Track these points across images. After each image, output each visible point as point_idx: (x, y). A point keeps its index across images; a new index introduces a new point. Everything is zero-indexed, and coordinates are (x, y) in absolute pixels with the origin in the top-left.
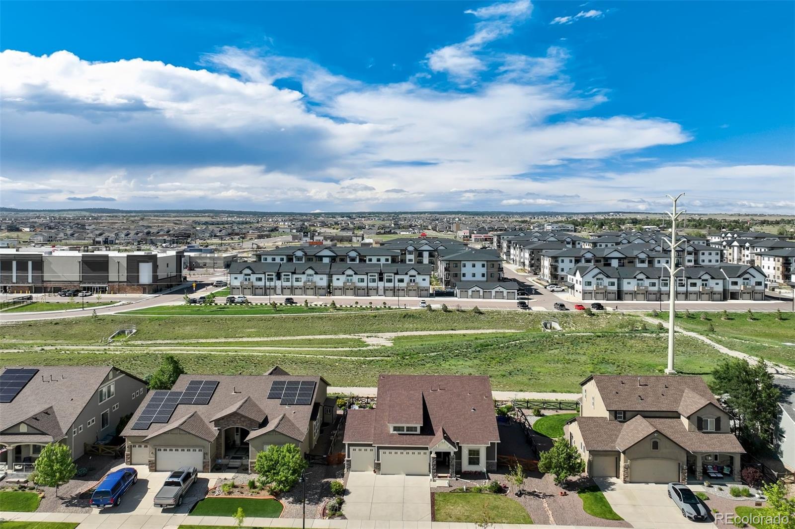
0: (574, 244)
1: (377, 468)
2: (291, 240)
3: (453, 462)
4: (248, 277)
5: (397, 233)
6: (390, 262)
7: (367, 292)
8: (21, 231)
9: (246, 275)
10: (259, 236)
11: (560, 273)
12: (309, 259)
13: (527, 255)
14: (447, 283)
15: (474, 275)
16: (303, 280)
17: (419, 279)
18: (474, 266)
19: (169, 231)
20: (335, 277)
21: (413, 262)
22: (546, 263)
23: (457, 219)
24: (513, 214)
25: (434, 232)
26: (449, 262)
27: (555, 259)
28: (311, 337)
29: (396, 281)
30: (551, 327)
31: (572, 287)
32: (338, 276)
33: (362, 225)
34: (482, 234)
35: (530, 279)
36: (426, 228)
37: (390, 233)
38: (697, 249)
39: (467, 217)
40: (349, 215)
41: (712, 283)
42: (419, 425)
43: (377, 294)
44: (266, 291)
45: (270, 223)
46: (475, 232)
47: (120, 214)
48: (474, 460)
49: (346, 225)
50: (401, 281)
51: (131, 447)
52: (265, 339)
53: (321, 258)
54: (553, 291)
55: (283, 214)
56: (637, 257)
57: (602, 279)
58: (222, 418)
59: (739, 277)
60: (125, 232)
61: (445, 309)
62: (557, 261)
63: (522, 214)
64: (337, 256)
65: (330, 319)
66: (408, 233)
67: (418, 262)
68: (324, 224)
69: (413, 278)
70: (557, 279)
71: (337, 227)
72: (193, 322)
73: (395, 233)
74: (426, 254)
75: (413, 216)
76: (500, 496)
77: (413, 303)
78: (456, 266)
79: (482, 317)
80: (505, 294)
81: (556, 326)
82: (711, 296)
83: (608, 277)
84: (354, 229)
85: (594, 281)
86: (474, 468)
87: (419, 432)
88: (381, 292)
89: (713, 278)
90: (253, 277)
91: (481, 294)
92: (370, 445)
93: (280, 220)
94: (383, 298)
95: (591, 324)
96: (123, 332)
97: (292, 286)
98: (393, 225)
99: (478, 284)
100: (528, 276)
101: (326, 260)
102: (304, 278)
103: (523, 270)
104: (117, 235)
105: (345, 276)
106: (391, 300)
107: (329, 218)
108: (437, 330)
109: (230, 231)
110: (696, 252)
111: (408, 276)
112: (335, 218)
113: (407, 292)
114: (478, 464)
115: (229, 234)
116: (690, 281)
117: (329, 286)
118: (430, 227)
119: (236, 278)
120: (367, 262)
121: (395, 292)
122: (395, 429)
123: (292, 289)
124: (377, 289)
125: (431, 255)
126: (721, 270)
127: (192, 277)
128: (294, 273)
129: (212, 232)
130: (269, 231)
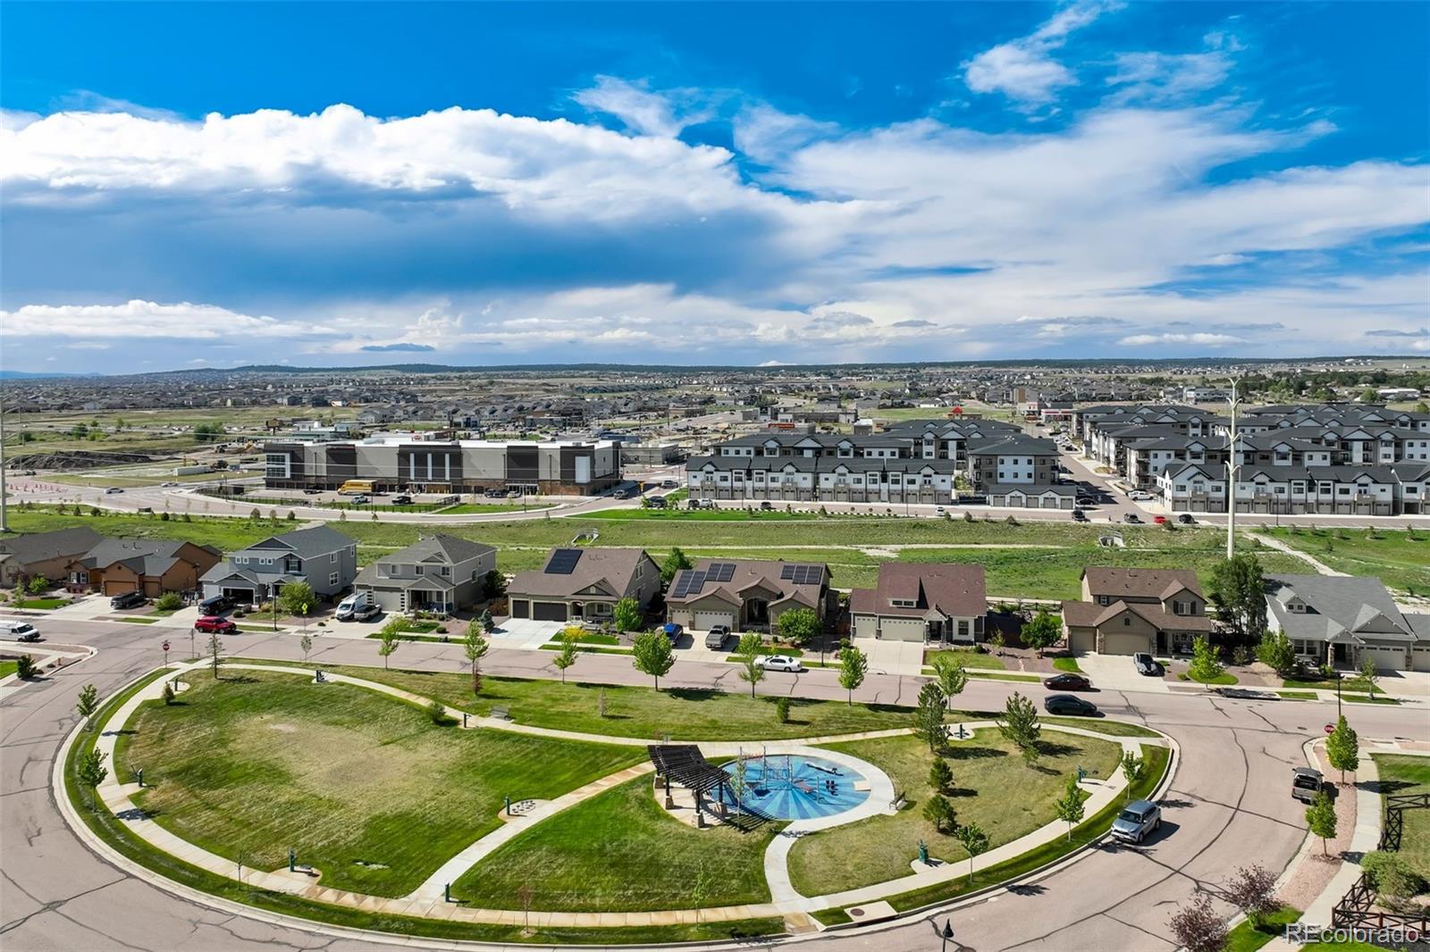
0: (1205, 426)
1: (879, 634)
2: (741, 420)
3: (944, 630)
4: (710, 475)
5: (913, 406)
6: (897, 457)
7: (866, 496)
8: (330, 405)
9: (707, 473)
10: (687, 412)
11: (1151, 473)
12: (785, 452)
13: (1112, 447)
14: (978, 487)
15: (1016, 475)
16: (781, 481)
17: (936, 479)
18: (1016, 462)
19: (550, 406)
20: (822, 477)
21: (933, 457)
22: (1133, 457)
23: (1028, 377)
24: (1142, 363)
25: (981, 403)
26: (980, 456)
27: (1144, 452)
28: (799, 547)
29: (905, 482)
30: (1112, 544)
31: (1161, 494)
32: (827, 475)
33: (852, 391)
34: (1059, 408)
35: (1110, 483)
36: (966, 395)
37: (901, 405)
38: (1400, 437)
39: (1049, 371)
40: (829, 371)
41: (1374, 489)
42: (915, 600)
43: (880, 499)
44: (732, 494)
45: (695, 389)
46: (1049, 405)
47: (453, 375)
48: (964, 631)
49: (827, 391)
50: (912, 482)
51: (671, 612)
52: (746, 547)
53: (801, 450)
54: (1135, 499)
55: (716, 370)
56: (1274, 450)
57: (1202, 482)
58: (746, 590)
59: (1419, 480)
60: (489, 408)
61: (969, 518)
62: (1147, 456)
63: (1160, 364)
64: (823, 448)
65: (820, 527)
66: (932, 406)
67: (941, 457)
68: (788, 391)
69: (928, 479)
70: (1146, 481)
71: (810, 394)
72: (658, 526)
73: (911, 406)
74: (952, 445)
75: (947, 370)
76: (984, 655)
77: (928, 511)
78: (991, 463)
79: (1018, 529)
80: (1058, 502)
81: (1120, 542)
82: (1374, 507)
83: (1211, 478)
84: (841, 397)
85: (1190, 486)
86: (963, 638)
87: (915, 606)
88: (884, 496)
89: (1375, 482)
90: (717, 476)
91: (1024, 501)
92: (873, 616)
93: (711, 382)
94: (888, 505)
95: (1168, 540)
96: (584, 536)
97: (767, 488)
98: (907, 391)
99: (1019, 487)
100: (1109, 478)
101: (808, 454)
102: (781, 477)
103: (1107, 470)
104: (478, 412)
105: (836, 475)
106: (898, 507)
107: (796, 376)
108: (956, 543)
109: (640, 404)
110: (1398, 444)
111: (921, 476)
112: (804, 376)
113: (920, 497)
114: (967, 634)
115: (639, 410)
116: (1339, 486)
117: (814, 489)
118: (973, 394)
119: (695, 477)
120: (865, 456)
121: (904, 497)
122: (894, 603)
123: (767, 492)
124: (879, 492)
125: (960, 446)
126: (1393, 471)
127: (630, 474)
128: (769, 470)
129: (614, 406)
130: (700, 403)
